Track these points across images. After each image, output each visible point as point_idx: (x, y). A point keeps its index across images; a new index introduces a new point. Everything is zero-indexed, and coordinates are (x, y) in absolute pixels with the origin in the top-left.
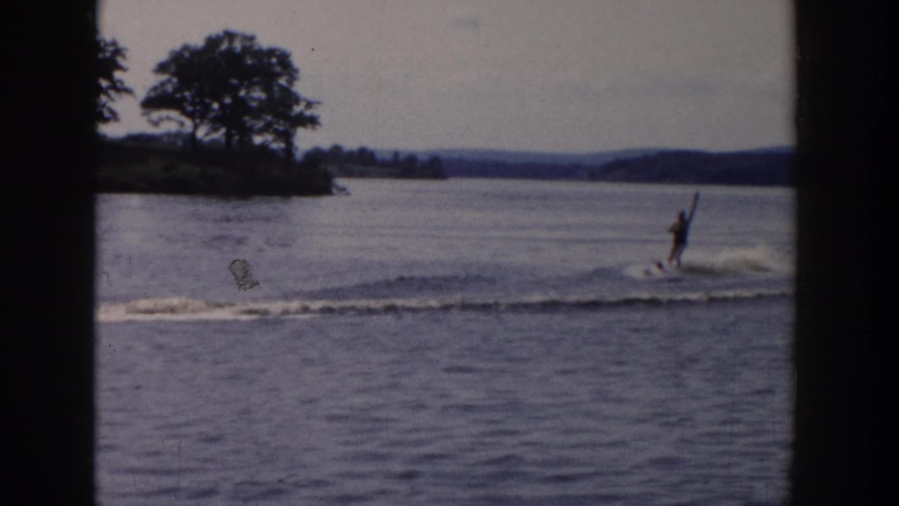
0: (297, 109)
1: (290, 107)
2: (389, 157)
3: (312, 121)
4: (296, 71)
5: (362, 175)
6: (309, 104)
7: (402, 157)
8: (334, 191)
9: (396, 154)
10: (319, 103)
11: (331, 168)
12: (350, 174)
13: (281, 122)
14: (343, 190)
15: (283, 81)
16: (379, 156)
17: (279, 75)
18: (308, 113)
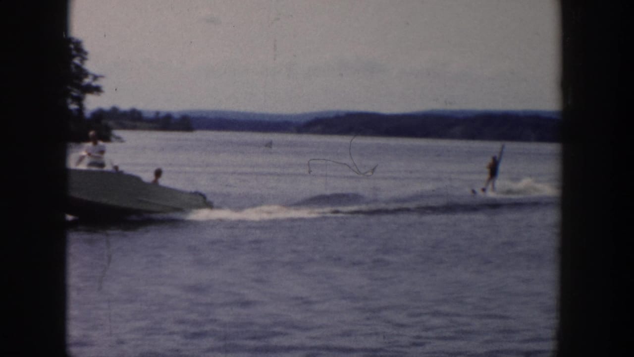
0: (87, 81)
1: (81, 79)
2: (152, 115)
3: (97, 90)
4: (86, 53)
5: (134, 128)
6: (96, 78)
7: (161, 115)
8: (113, 139)
9: (158, 113)
10: (102, 77)
11: (111, 123)
12: (124, 127)
13: (75, 90)
14: (119, 139)
15: (77, 61)
16: (146, 115)
17: (74, 57)
18: (94, 84)
